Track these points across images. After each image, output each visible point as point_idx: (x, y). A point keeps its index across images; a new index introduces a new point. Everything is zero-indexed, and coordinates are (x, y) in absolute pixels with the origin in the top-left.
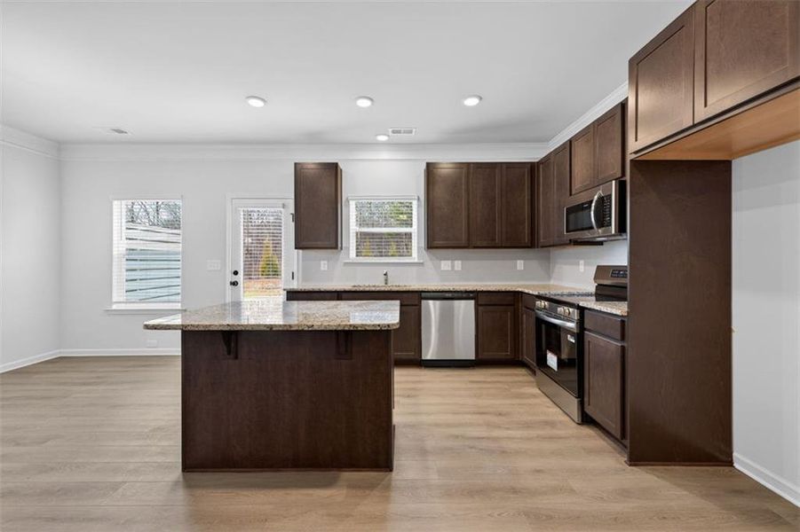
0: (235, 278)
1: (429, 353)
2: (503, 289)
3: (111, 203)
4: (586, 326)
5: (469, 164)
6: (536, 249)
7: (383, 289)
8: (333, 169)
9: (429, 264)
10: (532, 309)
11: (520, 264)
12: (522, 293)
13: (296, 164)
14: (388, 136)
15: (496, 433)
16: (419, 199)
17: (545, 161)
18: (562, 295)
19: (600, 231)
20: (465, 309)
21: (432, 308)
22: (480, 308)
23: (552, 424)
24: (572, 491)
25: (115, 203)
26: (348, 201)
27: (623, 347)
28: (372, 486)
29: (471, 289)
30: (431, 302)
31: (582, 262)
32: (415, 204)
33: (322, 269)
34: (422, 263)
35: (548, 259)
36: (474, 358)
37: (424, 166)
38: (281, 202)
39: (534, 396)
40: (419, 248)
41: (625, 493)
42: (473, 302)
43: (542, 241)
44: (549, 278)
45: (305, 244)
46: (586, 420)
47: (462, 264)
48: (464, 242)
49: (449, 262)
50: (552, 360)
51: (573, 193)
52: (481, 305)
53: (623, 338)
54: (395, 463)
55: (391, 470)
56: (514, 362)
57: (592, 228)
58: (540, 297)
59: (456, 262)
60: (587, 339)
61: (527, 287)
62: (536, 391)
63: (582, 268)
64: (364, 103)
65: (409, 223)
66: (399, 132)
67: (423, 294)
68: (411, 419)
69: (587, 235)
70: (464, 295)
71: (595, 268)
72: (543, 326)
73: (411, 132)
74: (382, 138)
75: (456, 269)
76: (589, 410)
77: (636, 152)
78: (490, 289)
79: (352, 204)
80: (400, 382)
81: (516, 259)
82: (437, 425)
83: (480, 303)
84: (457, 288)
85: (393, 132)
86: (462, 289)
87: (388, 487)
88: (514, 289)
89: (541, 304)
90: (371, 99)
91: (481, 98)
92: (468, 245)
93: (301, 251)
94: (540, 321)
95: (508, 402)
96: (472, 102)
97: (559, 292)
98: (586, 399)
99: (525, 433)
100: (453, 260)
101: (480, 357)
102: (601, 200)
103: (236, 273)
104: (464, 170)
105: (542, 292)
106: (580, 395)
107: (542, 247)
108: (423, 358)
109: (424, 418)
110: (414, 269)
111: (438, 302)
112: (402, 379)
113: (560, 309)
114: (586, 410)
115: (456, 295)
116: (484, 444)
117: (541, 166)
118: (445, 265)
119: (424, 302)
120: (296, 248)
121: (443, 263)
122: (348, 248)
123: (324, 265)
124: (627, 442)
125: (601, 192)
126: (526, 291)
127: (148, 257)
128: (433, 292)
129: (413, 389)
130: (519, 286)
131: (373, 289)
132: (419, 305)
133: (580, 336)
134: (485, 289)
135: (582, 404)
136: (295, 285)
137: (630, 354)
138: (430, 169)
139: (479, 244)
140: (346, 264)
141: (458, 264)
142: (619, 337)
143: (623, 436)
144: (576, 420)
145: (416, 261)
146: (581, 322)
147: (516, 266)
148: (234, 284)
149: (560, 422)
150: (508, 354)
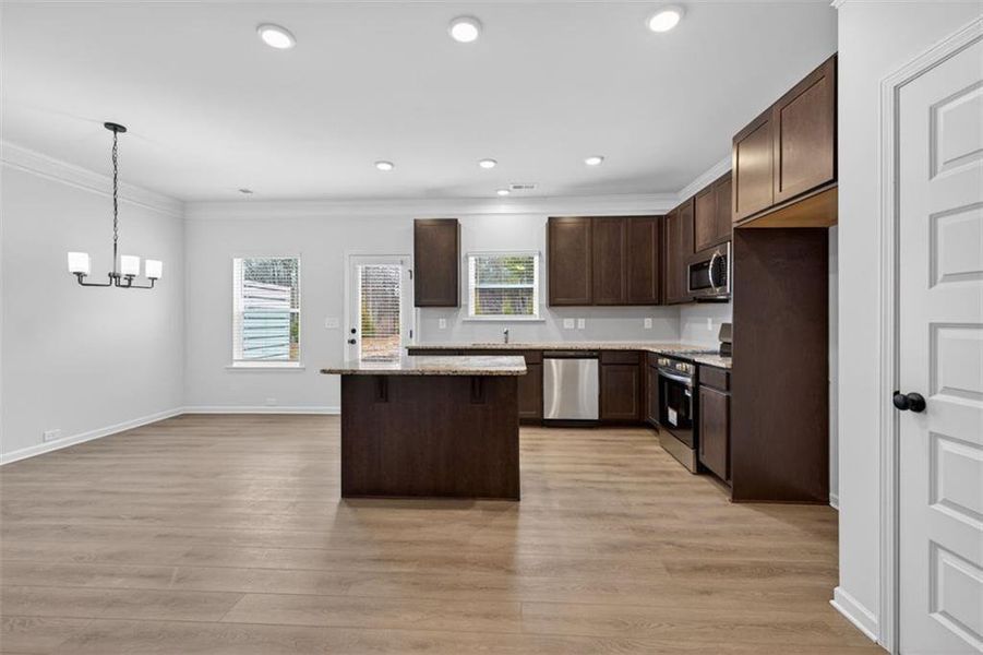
0: (353, 337)
1: (552, 413)
2: (628, 348)
3: (232, 260)
4: (701, 380)
5: (592, 218)
6: (664, 307)
7: (504, 347)
8: (452, 226)
9: (551, 321)
10: (655, 367)
11: (648, 322)
12: (647, 351)
13: (415, 221)
14: (509, 190)
15: (612, 479)
16: (540, 254)
17: (672, 216)
18: (686, 353)
19: (718, 290)
20: (589, 368)
21: (555, 367)
22: (604, 367)
23: (669, 474)
24: (676, 517)
25: (235, 260)
26: (467, 257)
27: (728, 398)
28: (503, 510)
29: (594, 347)
30: (553, 361)
31: (710, 320)
32: (536, 259)
33: (441, 327)
34: (543, 322)
35: (678, 316)
36: (597, 418)
37: (546, 220)
38: (400, 258)
39: (657, 452)
40: (540, 305)
41: (721, 519)
42: (596, 361)
43: (669, 297)
44: (680, 337)
45: (424, 301)
46: (701, 470)
47: (586, 323)
48: (587, 298)
49: (572, 320)
50: (673, 416)
51: (697, 250)
52: (606, 364)
53: (728, 388)
54: (522, 496)
55: (519, 500)
56: (639, 423)
57: (710, 286)
58: (663, 356)
59: (580, 320)
60: (702, 392)
61: (652, 346)
62: (658, 448)
63: (710, 327)
64: (488, 165)
65: (531, 280)
66: (520, 187)
67: (545, 353)
68: (534, 467)
69: (708, 293)
70: (588, 354)
71: (720, 326)
72: (666, 384)
73: (532, 187)
74: (503, 193)
75: (579, 327)
76: (703, 459)
77: (738, 222)
78: (614, 348)
79: (472, 261)
80: (525, 439)
81: (644, 317)
82: (559, 472)
83: (603, 361)
84: (580, 347)
85: (515, 187)
86: (585, 347)
87: (517, 510)
88: (638, 348)
89: (663, 361)
90: (494, 161)
91: (602, 158)
92: (592, 302)
93: (419, 309)
94: (662, 379)
95: (628, 456)
96: (594, 161)
97: (683, 350)
98: (701, 450)
99: (642, 479)
100: (576, 317)
101: (604, 417)
102: (719, 259)
103: (354, 331)
104: (588, 225)
105: (666, 351)
106: (696, 446)
107: (670, 304)
108: (546, 417)
109: (547, 467)
110: (536, 327)
111: (561, 361)
112: (526, 436)
113: (678, 366)
114: (701, 459)
115: (579, 353)
116: (602, 486)
117: (668, 220)
118: (568, 323)
119: (545, 360)
120: (416, 306)
121: (566, 320)
122: (467, 306)
123: (443, 324)
124: (731, 483)
125: (718, 252)
126: (651, 350)
127: (269, 315)
128: (556, 350)
129: (537, 445)
130: (645, 345)
131: (494, 347)
132: (541, 364)
133: (696, 391)
134: (609, 348)
135: (697, 455)
136: (414, 344)
137: (733, 402)
138: (553, 224)
139: (603, 301)
140: (464, 322)
141: (581, 323)
142: (724, 388)
143: (728, 477)
144: (691, 469)
145: (538, 319)
146: (696, 377)
147: (643, 325)
148: (353, 342)
149: (677, 472)
150: (633, 414)
